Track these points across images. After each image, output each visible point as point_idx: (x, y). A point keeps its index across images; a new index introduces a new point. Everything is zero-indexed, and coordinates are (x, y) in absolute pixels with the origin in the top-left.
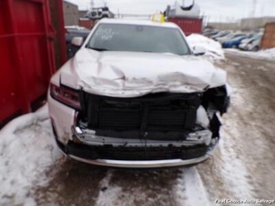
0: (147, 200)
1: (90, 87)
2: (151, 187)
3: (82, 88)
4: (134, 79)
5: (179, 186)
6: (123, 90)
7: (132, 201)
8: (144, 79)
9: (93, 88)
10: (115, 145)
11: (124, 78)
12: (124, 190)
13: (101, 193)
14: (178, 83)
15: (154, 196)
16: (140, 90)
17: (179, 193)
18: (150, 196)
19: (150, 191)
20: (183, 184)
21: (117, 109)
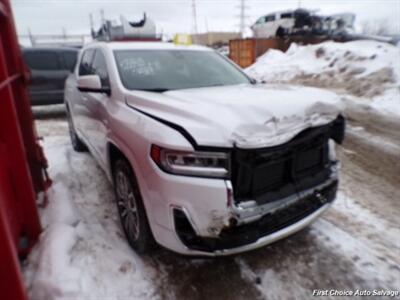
0: (310, 267)
1: (244, 141)
2: (296, 252)
3: (234, 144)
4: (285, 118)
5: (320, 238)
6: (278, 134)
7: (298, 278)
8: (294, 116)
9: (248, 140)
10: (272, 211)
11: (274, 120)
12: (277, 270)
13: (259, 287)
14: (316, 115)
15: (311, 260)
16: (292, 131)
17: (327, 244)
18: (307, 262)
19: (301, 257)
20: (320, 233)
21: (273, 162)
